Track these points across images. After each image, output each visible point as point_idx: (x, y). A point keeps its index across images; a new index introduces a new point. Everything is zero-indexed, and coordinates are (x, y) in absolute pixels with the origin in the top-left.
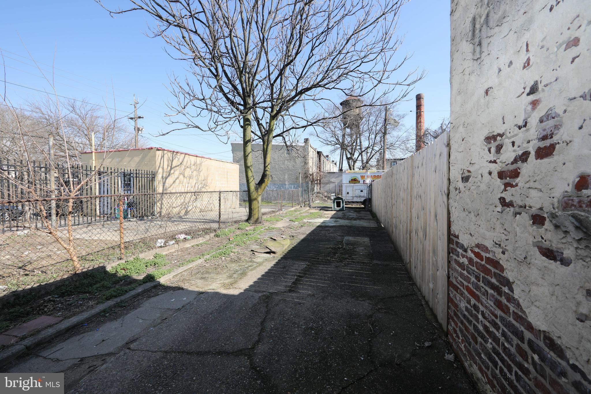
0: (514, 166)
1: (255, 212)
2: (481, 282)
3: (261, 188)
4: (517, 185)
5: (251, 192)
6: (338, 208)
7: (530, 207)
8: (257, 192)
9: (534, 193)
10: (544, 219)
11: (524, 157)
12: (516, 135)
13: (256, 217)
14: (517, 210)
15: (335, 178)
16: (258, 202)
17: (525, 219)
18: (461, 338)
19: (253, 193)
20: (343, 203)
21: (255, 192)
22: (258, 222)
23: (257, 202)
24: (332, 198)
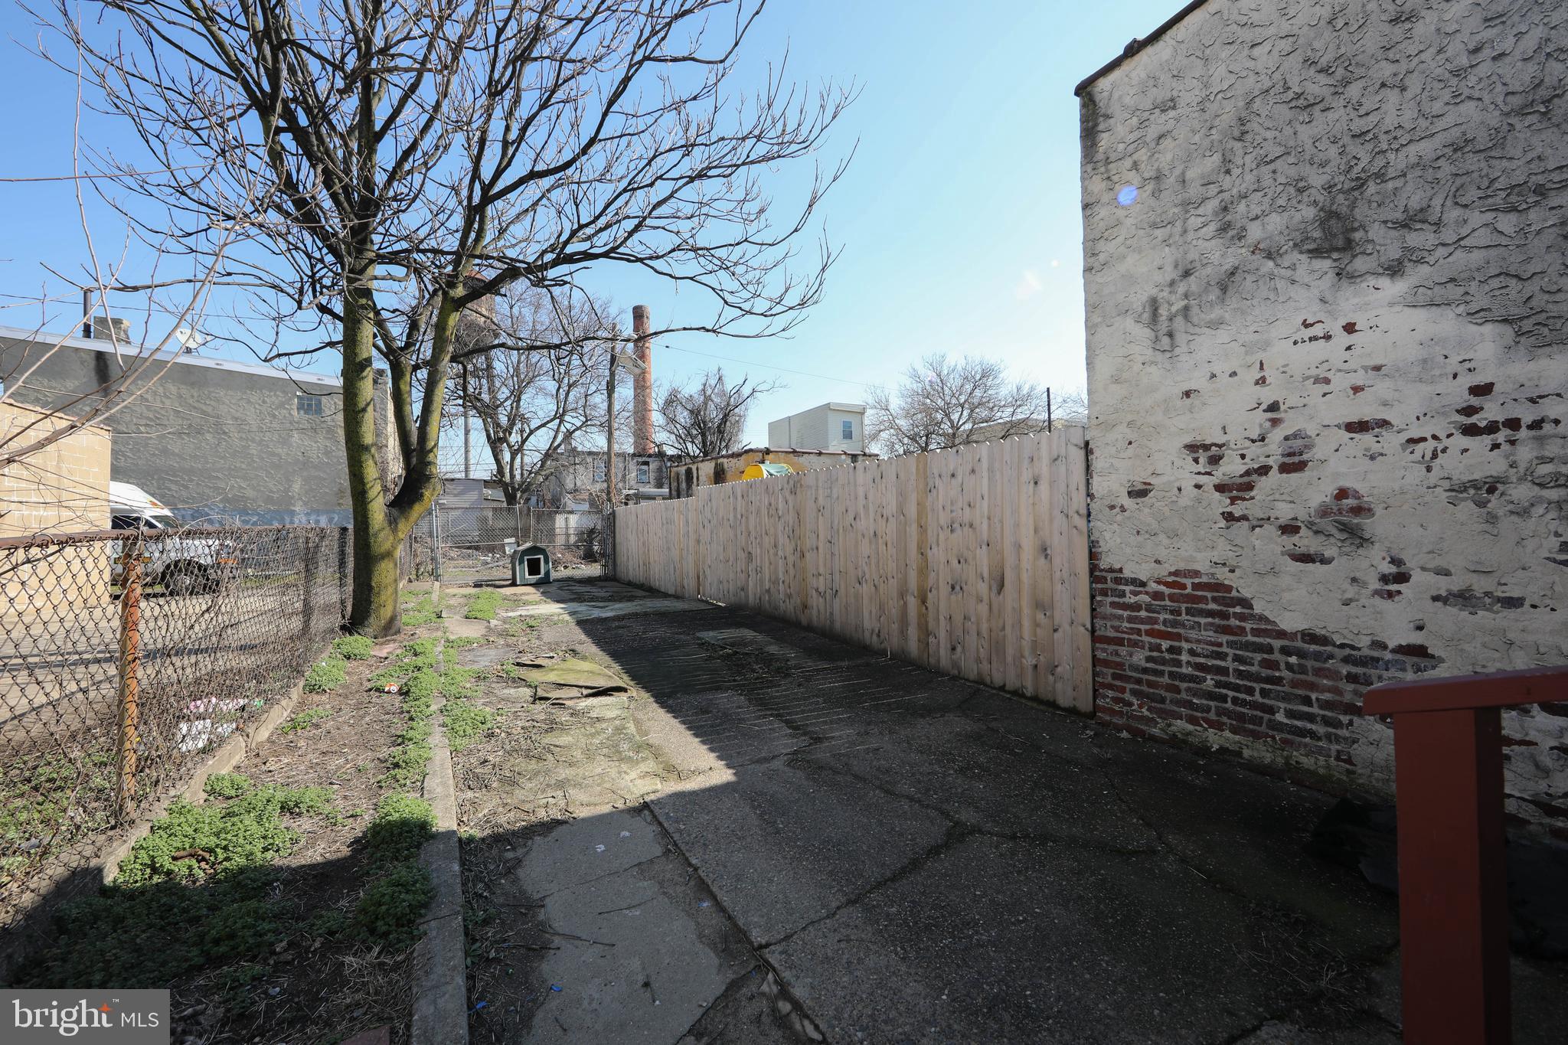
0: (1246, 479)
1: (383, 598)
2: (1184, 615)
3: (407, 519)
4: (1252, 498)
5: (371, 531)
6: (534, 578)
7: (1277, 518)
8: (395, 531)
9: (1280, 505)
10: (1299, 527)
11: (1264, 470)
12: (1247, 448)
13: (386, 613)
14: (1255, 523)
15: (455, 495)
16: (396, 565)
17: (1270, 530)
18: (1135, 702)
19: (382, 535)
20: (547, 562)
21: (387, 531)
22: (393, 631)
23: (391, 565)
24: (509, 550)
